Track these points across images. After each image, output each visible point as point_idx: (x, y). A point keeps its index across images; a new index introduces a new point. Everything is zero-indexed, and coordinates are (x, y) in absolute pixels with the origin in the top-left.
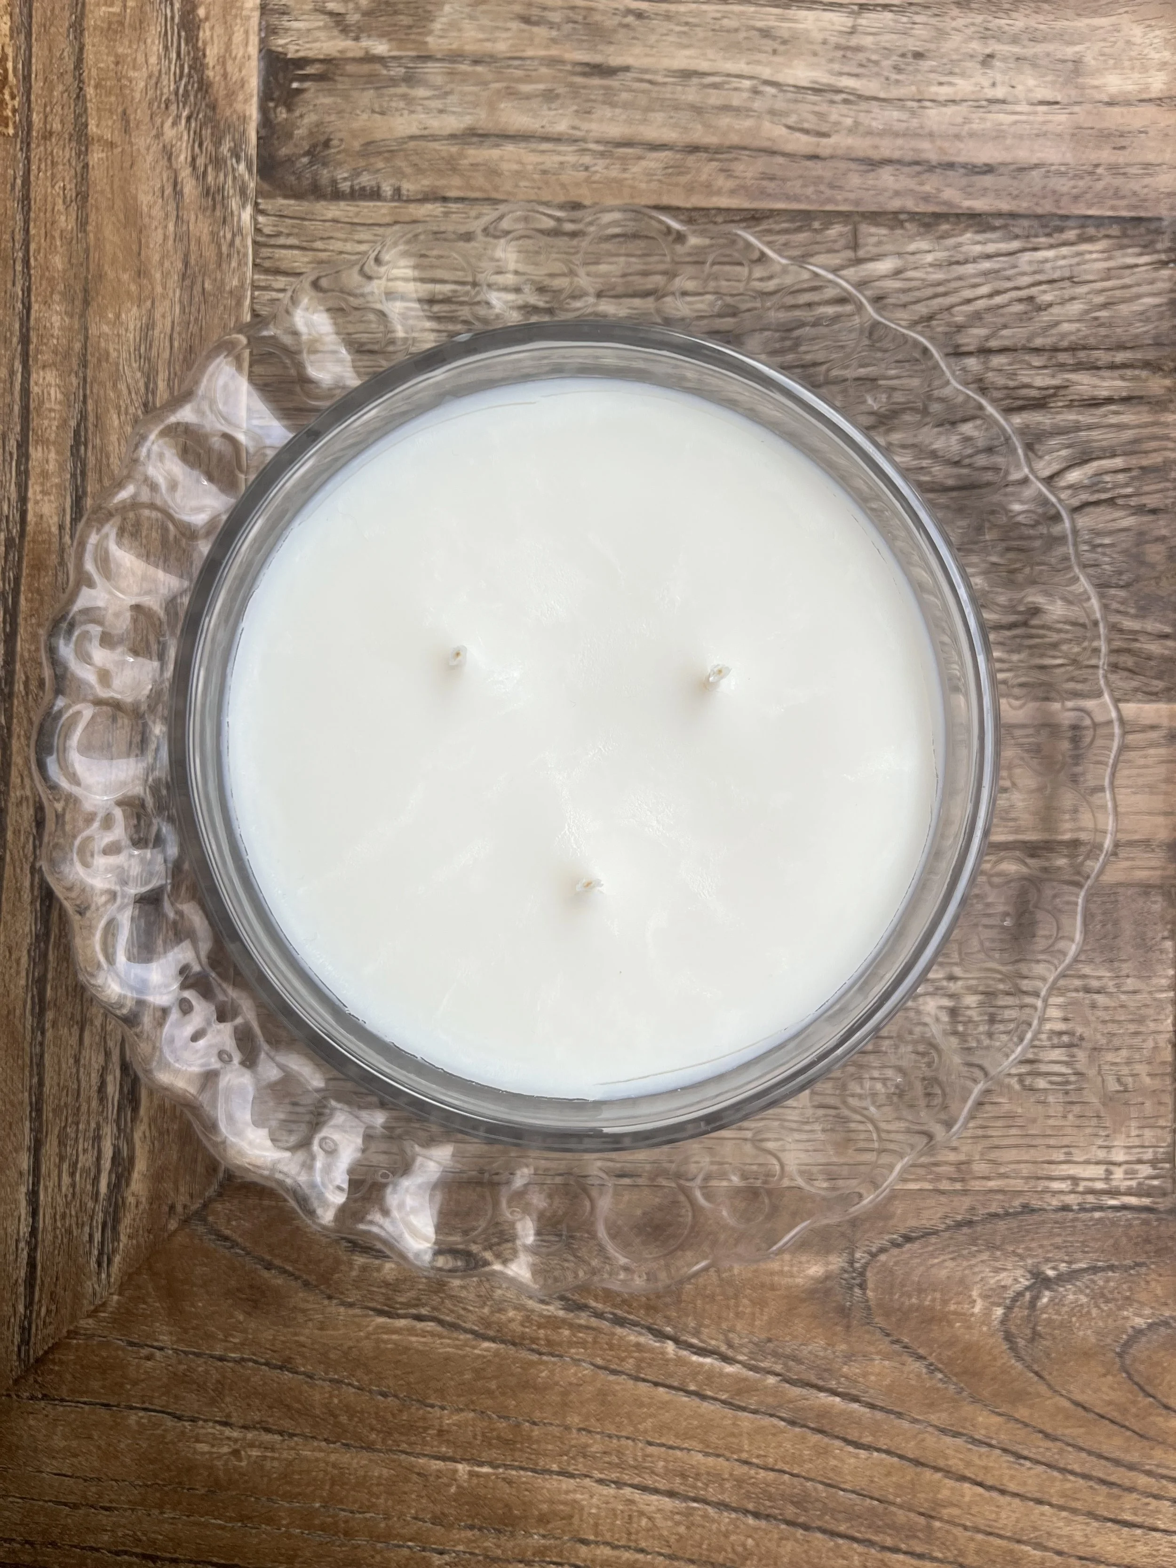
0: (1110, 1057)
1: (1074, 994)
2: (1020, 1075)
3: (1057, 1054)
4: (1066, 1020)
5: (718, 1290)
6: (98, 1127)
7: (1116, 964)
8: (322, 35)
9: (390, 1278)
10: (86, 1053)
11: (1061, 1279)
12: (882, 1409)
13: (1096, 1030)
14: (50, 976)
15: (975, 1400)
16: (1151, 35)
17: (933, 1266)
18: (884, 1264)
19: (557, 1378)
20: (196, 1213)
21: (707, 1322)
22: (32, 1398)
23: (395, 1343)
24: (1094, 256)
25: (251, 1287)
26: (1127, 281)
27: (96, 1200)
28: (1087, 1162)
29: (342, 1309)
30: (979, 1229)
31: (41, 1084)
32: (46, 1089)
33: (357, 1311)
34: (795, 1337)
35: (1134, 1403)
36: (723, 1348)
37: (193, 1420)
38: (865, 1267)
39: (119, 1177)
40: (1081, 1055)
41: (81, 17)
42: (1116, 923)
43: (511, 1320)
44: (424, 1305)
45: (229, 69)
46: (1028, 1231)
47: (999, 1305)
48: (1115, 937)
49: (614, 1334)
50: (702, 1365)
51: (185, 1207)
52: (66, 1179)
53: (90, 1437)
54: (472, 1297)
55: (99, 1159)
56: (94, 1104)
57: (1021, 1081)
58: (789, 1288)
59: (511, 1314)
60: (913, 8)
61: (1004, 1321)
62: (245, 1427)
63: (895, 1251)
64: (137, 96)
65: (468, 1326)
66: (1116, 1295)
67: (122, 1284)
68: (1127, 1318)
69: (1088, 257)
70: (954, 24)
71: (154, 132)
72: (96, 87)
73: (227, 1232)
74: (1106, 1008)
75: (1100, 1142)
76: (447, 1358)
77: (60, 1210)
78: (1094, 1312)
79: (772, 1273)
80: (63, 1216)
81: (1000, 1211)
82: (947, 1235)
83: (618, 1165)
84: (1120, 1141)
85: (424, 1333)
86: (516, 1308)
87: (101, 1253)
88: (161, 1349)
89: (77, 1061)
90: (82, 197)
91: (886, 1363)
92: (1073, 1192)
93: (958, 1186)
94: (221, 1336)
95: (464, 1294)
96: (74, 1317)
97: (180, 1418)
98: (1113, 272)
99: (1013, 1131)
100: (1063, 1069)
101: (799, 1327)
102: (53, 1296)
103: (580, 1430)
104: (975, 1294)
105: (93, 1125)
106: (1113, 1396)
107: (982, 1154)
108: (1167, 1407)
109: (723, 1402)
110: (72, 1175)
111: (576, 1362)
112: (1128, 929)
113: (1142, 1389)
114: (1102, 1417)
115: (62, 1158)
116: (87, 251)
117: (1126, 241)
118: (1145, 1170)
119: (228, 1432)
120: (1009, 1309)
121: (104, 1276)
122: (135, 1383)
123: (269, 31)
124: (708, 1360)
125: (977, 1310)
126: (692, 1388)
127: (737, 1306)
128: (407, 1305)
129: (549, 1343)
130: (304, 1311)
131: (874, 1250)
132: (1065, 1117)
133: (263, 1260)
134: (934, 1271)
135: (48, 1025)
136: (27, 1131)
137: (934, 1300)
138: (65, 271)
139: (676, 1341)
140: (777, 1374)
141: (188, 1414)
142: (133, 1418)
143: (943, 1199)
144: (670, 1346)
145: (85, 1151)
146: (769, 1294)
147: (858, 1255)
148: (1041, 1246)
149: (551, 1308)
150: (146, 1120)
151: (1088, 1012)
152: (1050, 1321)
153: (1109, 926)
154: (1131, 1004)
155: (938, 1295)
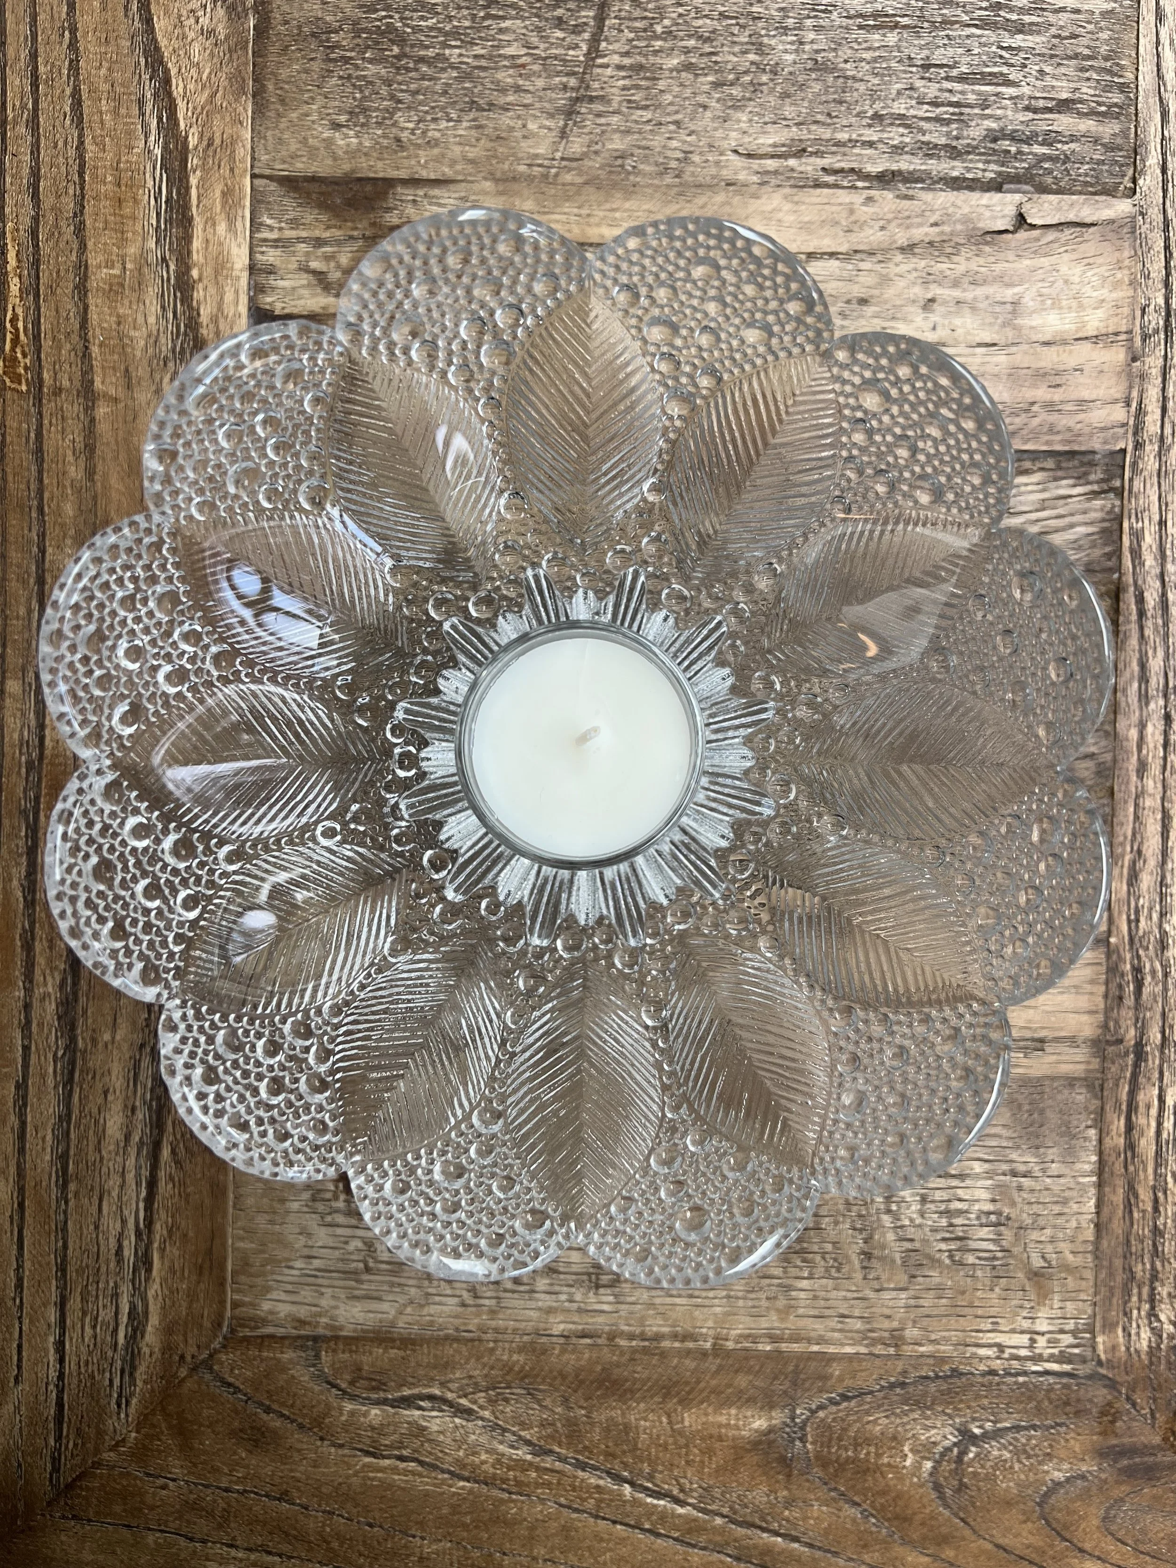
0: (1035, 1235)
1: (1002, 1178)
2: (950, 1251)
3: (984, 1232)
4: (993, 1201)
5: (671, 1440)
6: (116, 1285)
7: (1042, 1150)
8: (305, 292)
9: (376, 1423)
10: (104, 1221)
11: (986, 1436)
12: (820, 1548)
13: (1022, 1211)
14: (72, 1153)
15: (906, 1541)
16: (1089, 274)
17: (869, 1422)
18: (822, 1420)
19: (525, 1515)
20: (203, 1362)
21: (660, 1468)
22: (64, 1517)
23: (380, 1480)
24: (1030, 488)
25: (252, 1428)
26: (1061, 511)
27: (115, 1350)
28: (1013, 1331)
29: (333, 1450)
30: (911, 1389)
31: (65, 1247)
32: (70, 1252)
33: (346, 1451)
34: (740, 1484)
35: (1052, 1546)
36: (675, 1492)
37: (204, 1542)
38: (805, 1423)
39: (135, 1330)
40: (1008, 1234)
41: (85, 278)
42: (1042, 1112)
43: (483, 1462)
44: (405, 1448)
45: (222, 327)
46: (957, 1393)
47: (928, 1459)
48: (1041, 1126)
49: (575, 1477)
50: (655, 1506)
51: (193, 1357)
52: (88, 1331)
53: (114, 1552)
54: (448, 1441)
55: (117, 1314)
56: (112, 1265)
57: (951, 1257)
58: (734, 1439)
59: (484, 1457)
60: (858, 256)
61: (934, 1472)
62: (250, 1550)
63: (834, 1408)
64: (138, 353)
65: (446, 1466)
66: (1037, 1451)
67: (138, 1424)
68: (1047, 1472)
69: (1023, 489)
70: (898, 270)
71: (154, 388)
72: (100, 346)
73: (231, 1380)
74: (1032, 1191)
75: (1025, 1313)
76: (427, 1494)
77: (84, 1358)
78: (1017, 1466)
79: (720, 1426)
80: (87, 1363)
81: (931, 1374)
82: (880, 1395)
83: (580, 1327)
84: (1043, 1313)
85: (406, 1472)
86: (487, 1452)
87: (120, 1396)
88: (174, 1480)
89: (97, 1227)
90: (90, 449)
91: (824, 1508)
92: (998, 1358)
93: (892, 1351)
94: (226, 1471)
95: (441, 1438)
96: (97, 1451)
97: (191, 1539)
98: (1047, 504)
99: (944, 1301)
100: (992, 1247)
101: (744, 1475)
102: (79, 1431)
103: (545, 1560)
104: (906, 1449)
105: (112, 1284)
106: (1032, 1540)
107: (914, 1322)
108: (1081, 1550)
109: (675, 1539)
110: (94, 1327)
111: (542, 1501)
112: (1053, 1117)
113: (1058, 1534)
114: (1022, 1558)
115: (84, 1313)
116: (95, 498)
117: (1060, 473)
118: (1067, 1339)
119: (233, 1552)
120: (938, 1463)
121: (123, 1416)
122: (152, 1508)
123: (257, 289)
124: (662, 1502)
125: (908, 1463)
126: (647, 1526)
127: (687, 1454)
128: (391, 1447)
129: (518, 1483)
130: (299, 1451)
131: (814, 1407)
132: (992, 1290)
133: (262, 1404)
134: (868, 1427)
135: (70, 1196)
136: (54, 1289)
137: (868, 1453)
138: (75, 517)
139: (632, 1484)
140: (723, 1516)
141: (199, 1536)
142: (151, 1539)
143: (878, 1362)
144: (627, 1488)
145: (104, 1306)
146: (718, 1445)
147: (798, 1412)
148: (969, 1407)
149: (520, 1452)
150: (158, 1280)
151: (1015, 1194)
152: (975, 1474)
153: (1036, 1116)
154: (1056, 1189)
155: (872, 1449)
